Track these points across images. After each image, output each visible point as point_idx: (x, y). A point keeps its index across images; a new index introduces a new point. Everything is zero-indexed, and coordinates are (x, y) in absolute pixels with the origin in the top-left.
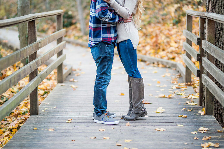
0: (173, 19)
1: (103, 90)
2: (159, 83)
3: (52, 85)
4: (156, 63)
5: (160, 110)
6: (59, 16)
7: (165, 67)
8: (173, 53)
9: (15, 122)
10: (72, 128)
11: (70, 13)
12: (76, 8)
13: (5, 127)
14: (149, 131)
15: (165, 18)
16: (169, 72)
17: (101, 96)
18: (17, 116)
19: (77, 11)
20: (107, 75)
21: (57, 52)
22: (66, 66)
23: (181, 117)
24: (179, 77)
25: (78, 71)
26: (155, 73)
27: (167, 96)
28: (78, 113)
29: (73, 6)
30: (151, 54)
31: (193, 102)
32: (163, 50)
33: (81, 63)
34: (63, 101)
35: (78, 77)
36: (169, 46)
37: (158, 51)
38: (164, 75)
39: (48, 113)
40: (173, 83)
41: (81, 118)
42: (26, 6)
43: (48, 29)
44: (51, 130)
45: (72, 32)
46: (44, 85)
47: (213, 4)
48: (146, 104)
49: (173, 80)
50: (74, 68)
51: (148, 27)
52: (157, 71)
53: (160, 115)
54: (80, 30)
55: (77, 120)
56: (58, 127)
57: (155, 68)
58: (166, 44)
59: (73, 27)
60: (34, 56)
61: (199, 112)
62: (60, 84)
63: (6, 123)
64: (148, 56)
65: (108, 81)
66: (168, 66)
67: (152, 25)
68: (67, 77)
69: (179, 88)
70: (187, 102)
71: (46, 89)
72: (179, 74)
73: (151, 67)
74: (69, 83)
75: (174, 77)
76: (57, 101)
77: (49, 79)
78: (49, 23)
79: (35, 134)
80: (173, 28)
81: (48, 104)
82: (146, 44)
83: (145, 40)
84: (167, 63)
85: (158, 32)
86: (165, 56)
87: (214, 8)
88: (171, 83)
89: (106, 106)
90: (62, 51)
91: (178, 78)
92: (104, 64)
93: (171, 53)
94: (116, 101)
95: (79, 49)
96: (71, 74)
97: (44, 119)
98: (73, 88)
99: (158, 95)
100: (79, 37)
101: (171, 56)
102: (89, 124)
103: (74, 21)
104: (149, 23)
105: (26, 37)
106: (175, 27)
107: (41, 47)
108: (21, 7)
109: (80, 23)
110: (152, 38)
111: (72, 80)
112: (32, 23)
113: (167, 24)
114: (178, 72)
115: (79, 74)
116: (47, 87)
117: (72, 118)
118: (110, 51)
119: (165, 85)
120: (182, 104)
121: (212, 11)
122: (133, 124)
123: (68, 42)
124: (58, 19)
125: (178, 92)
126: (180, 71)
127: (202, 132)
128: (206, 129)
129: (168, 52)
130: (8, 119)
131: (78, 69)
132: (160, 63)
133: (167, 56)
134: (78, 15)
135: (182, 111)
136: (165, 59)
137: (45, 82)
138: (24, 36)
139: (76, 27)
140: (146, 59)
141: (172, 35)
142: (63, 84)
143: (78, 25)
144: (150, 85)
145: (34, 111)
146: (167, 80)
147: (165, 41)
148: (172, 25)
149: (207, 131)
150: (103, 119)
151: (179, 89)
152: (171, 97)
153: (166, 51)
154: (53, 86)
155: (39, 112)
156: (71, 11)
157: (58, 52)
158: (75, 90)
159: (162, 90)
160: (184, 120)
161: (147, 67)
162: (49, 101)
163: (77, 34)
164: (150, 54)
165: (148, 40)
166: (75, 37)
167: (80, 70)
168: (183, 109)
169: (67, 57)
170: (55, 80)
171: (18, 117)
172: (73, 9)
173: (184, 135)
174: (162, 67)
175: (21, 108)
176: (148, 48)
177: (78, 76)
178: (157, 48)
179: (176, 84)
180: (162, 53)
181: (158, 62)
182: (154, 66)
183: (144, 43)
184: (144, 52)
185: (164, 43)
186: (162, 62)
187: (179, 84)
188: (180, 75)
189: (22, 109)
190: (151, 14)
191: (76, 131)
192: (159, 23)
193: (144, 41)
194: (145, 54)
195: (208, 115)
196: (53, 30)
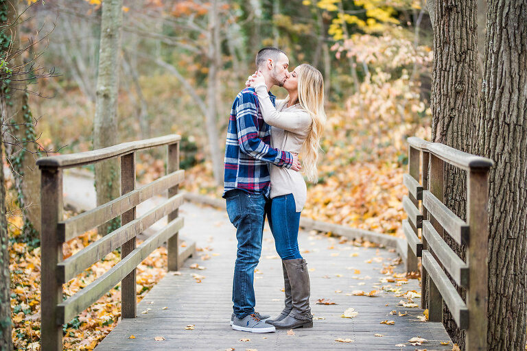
0: (398, 155)
1: (248, 273)
2: (358, 272)
3: (156, 276)
4: (358, 239)
5: (350, 312)
6: (173, 146)
7: (377, 246)
8: (394, 220)
9: (91, 338)
10: (196, 336)
11: (191, 139)
12: (205, 129)
13: (71, 347)
14: (326, 342)
15: (384, 153)
16: (382, 256)
17: (244, 284)
18: (93, 328)
19: (207, 135)
20: (254, 247)
21: (169, 213)
22: (182, 241)
23: (384, 323)
24: (397, 263)
25: (206, 251)
26: (354, 256)
27: (368, 294)
28: (206, 316)
29: (197, 125)
30: (351, 223)
31: (413, 302)
32: (374, 215)
33: (212, 239)
34: (178, 299)
35: (207, 261)
36: (386, 207)
37: (363, 217)
38: (369, 260)
39: (153, 317)
40: (384, 273)
41: (211, 324)
42: (110, 127)
43: (146, 172)
44: (159, 338)
45: (195, 179)
46: (141, 276)
47: (443, 128)
48: (328, 304)
49: (385, 269)
50: (199, 246)
51: (348, 170)
52: (357, 253)
53: (350, 321)
54: (212, 175)
55: (204, 326)
56: (171, 336)
57: (356, 248)
58: (381, 202)
59: (196, 168)
60: (130, 215)
61: (418, 317)
62: (172, 273)
63: (73, 340)
64: (345, 225)
65: (255, 257)
66: (381, 246)
67: (358, 166)
68: (185, 261)
69: (393, 282)
70: (401, 302)
71: (146, 284)
72: (398, 259)
73: (348, 248)
74: (189, 271)
75: (388, 263)
76: (167, 299)
77: (152, 266)
78: (147, 161)
79: (132, 344)
80: (398, 172)
81: (152, 303)
82: (342, 203)
83: (341, 195)
84: (379, 238)
85: (364, 178)
86: (377, 227)
87: (445, 135)
88: (379, 273)
89: (253, 300)
90: (177, 210)
91: (395, 265)
92: (246, 229)
93: (390, 219)
94: (273, 300)
95: (209, 212)
96: (193, 257)
97: (147, 324)
98: (197, 279)
99: (351, 291)
100: (209, 190)
101: (389, 226)
102: (224, 332)
103: (199, 157)
104: (352, 163)
105: (108, 185)
106: (401, 170)
107: (142, 200)
108: (101, 128)
109: (211, 161)
110: (354, 192)
111: (194, 266)
112: (128, 158)
113: (386, 163)
114: (399, 255)
115: (208, 257)
116: (147, 281)
117: (195, 324)
118: (255, 205)
119: (368, 277)
120: (392, 305)
121: (441, 141)
122: (299, 333)
123: (188, 200)
124: (170, 151)
125: (389, 288)
126: (401, 254)
127: (414, 344)
128: (423, 340)
129: (383, 219)
130: (77, 335)
131: (207, 248)
132: (365, 239)
133: (382, 226)
134: (208, 143)
135: (390, 315)
136: (378, 232)
137: (144, 271)
138: (105, 183)
139: (204, 170)
140: (340, 233)
141: (393, 186)
142: (178, 273)
143: (208, 165)
144: (341, 275)
145: (129, 312)
146: (374, 269)
147: (380, 197)
148: (395, 165)
149: (423, 343)
150: (248, 324)
151: (393, 284)
152: (373, 294)
153: (380, 216)
154: (158, 277)
155: (137, 315)
156: (194, 135)
157: (171, 212)
158: (200, 282)
159: (360, 284)
160: (389, 328)
161: (340, 247)
162: (153, 299)
163: (205, 184)
164: (348, 222)
165: (348, 196)
166: (201, 189)
167: (211, 250)
168: (391, 313)
169: (185, 222)
170: (162, 267)
171: (95, 330)
172: (198, 131)
173: (382, 348)
174: (370, 247)
175: (101, 316)
176: (345, 211)
177: (206, 259)
178: (365, 210)
179: (389, 276)
180: (371, 221)
181: (362, 238)
182: (354, 245)
183: (339, 201)
184: (337, 218)
185: (376, 200)
186: (369, 237)
187: (395, 275)
188: (401, 261)
189: (102, 318)
190: (358, 144)
191: (201, 341)
192: (371, 161)
193: (338, 198)
194: (340, 222)
195: (432, 321)
196: (155, 175)
